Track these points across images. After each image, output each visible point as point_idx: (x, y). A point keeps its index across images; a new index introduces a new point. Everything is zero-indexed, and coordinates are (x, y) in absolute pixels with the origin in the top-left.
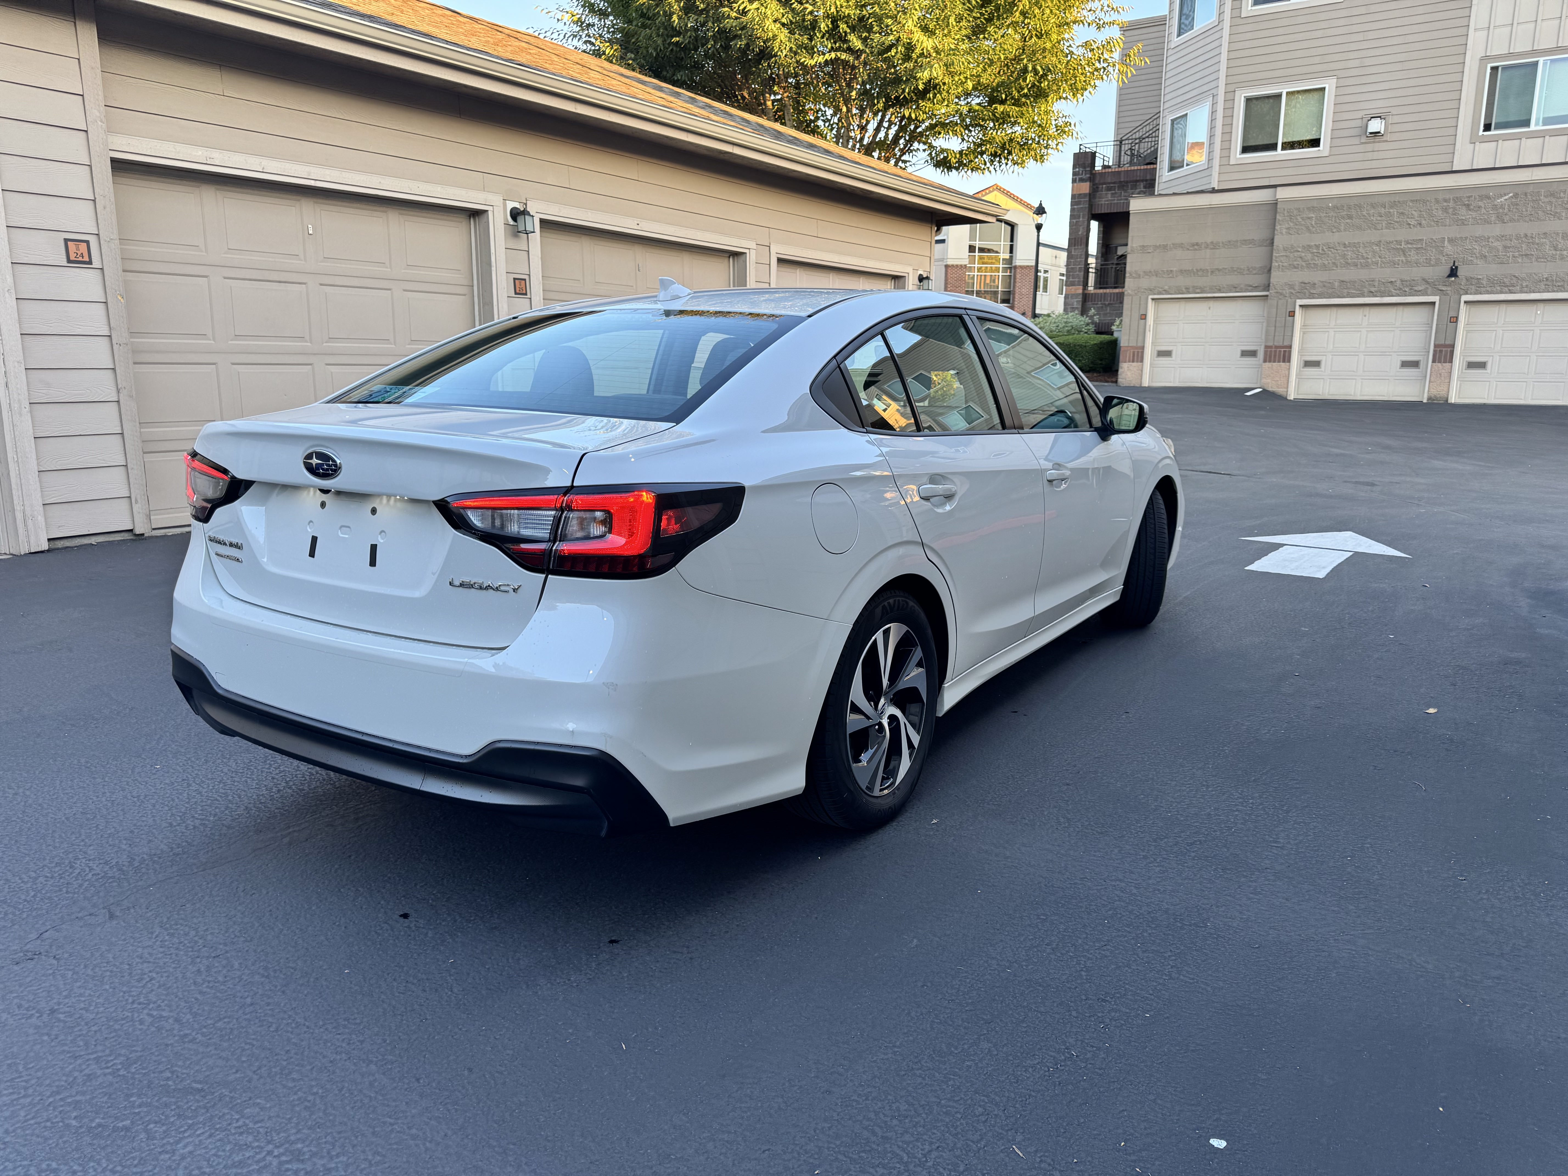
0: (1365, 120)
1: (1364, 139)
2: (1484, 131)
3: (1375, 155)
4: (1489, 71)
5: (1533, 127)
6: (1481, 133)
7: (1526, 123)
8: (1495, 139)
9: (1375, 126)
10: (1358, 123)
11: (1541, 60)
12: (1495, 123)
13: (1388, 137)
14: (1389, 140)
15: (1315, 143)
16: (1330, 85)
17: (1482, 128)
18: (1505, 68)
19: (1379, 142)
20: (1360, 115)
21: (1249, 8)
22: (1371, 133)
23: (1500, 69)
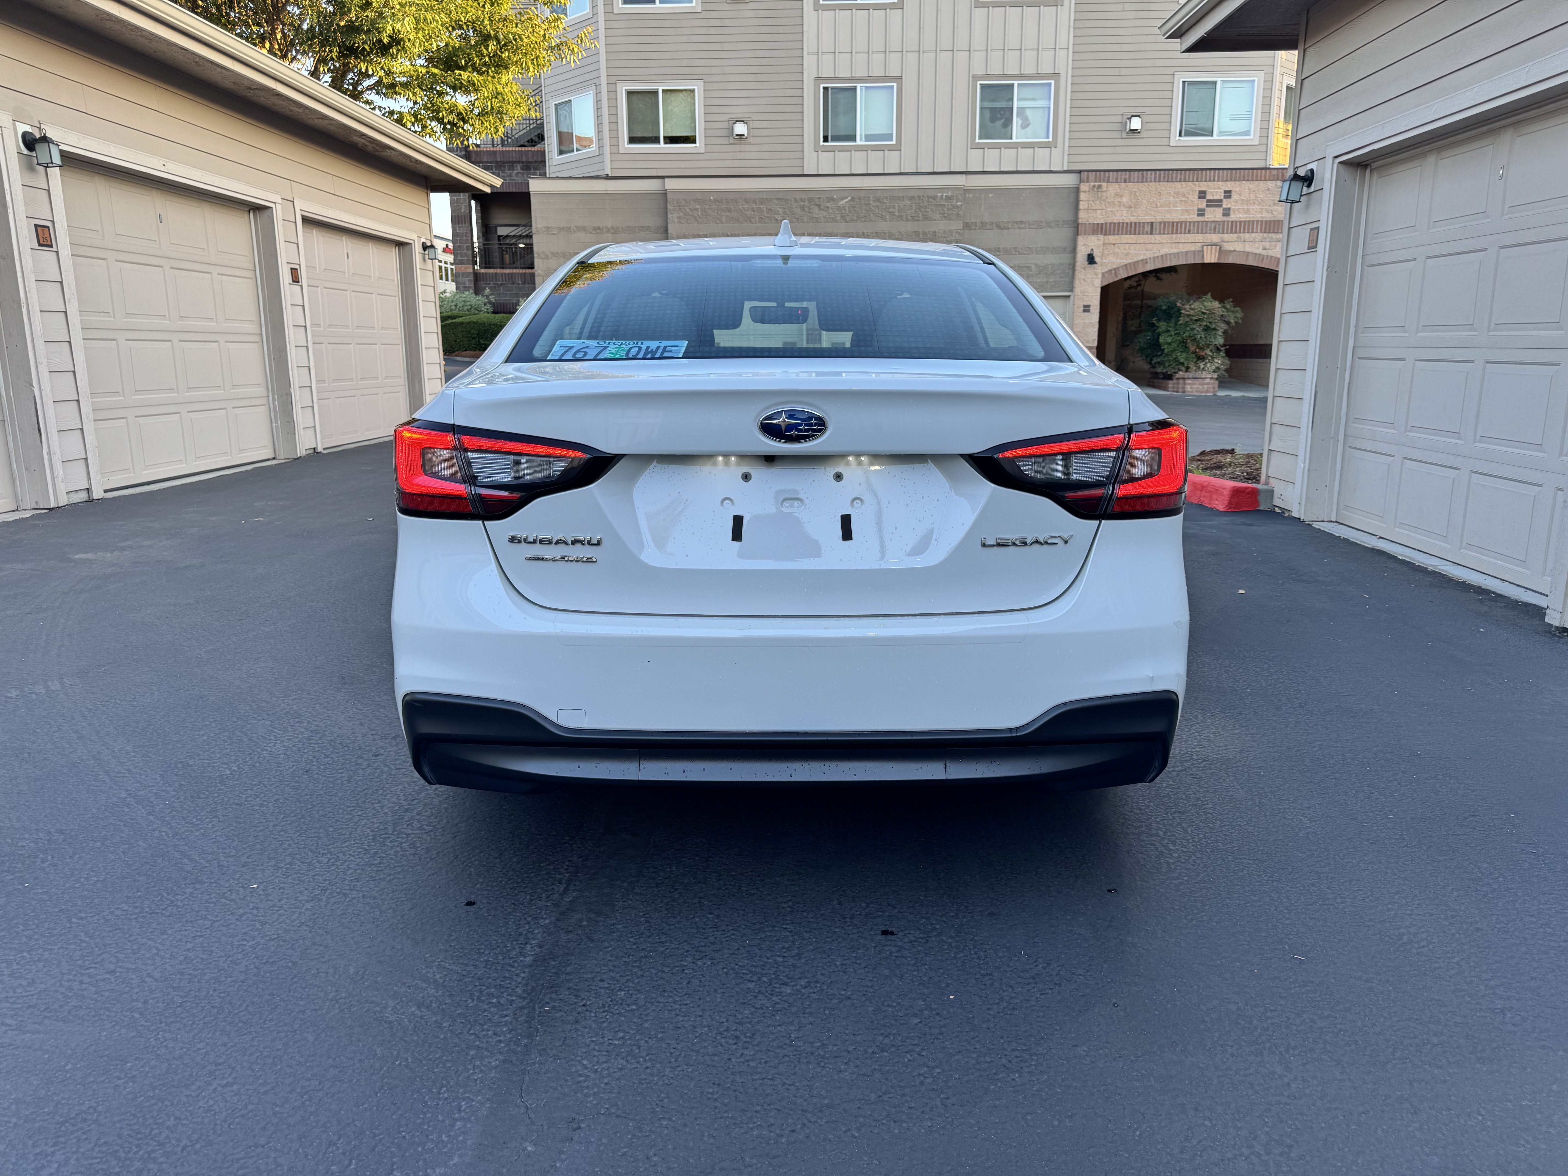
0: (731, 122)
1: (732, 141)
2: (824, 141)
3: (742, 156)
4: (822, 90)
5: (859, 142)
6: (822, 143)
7: (853, 138)
8: (832, 150)
9: (740, 129)
10: (725, 125)
11: (859, 86)
12: (832, 136)
13: (751, 140)
14: (752, 142)
15: (690, 140)
16: (697, 87)
17: (822, 139)
18: (833, 88)
19: (745, 144)
20: (727, 117)
21: (620, 6)
22: (737, 135)
23: (830, 89)
